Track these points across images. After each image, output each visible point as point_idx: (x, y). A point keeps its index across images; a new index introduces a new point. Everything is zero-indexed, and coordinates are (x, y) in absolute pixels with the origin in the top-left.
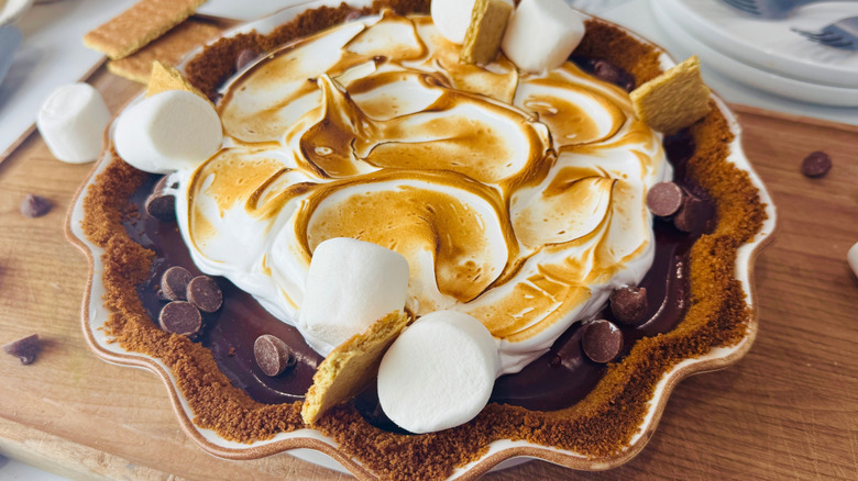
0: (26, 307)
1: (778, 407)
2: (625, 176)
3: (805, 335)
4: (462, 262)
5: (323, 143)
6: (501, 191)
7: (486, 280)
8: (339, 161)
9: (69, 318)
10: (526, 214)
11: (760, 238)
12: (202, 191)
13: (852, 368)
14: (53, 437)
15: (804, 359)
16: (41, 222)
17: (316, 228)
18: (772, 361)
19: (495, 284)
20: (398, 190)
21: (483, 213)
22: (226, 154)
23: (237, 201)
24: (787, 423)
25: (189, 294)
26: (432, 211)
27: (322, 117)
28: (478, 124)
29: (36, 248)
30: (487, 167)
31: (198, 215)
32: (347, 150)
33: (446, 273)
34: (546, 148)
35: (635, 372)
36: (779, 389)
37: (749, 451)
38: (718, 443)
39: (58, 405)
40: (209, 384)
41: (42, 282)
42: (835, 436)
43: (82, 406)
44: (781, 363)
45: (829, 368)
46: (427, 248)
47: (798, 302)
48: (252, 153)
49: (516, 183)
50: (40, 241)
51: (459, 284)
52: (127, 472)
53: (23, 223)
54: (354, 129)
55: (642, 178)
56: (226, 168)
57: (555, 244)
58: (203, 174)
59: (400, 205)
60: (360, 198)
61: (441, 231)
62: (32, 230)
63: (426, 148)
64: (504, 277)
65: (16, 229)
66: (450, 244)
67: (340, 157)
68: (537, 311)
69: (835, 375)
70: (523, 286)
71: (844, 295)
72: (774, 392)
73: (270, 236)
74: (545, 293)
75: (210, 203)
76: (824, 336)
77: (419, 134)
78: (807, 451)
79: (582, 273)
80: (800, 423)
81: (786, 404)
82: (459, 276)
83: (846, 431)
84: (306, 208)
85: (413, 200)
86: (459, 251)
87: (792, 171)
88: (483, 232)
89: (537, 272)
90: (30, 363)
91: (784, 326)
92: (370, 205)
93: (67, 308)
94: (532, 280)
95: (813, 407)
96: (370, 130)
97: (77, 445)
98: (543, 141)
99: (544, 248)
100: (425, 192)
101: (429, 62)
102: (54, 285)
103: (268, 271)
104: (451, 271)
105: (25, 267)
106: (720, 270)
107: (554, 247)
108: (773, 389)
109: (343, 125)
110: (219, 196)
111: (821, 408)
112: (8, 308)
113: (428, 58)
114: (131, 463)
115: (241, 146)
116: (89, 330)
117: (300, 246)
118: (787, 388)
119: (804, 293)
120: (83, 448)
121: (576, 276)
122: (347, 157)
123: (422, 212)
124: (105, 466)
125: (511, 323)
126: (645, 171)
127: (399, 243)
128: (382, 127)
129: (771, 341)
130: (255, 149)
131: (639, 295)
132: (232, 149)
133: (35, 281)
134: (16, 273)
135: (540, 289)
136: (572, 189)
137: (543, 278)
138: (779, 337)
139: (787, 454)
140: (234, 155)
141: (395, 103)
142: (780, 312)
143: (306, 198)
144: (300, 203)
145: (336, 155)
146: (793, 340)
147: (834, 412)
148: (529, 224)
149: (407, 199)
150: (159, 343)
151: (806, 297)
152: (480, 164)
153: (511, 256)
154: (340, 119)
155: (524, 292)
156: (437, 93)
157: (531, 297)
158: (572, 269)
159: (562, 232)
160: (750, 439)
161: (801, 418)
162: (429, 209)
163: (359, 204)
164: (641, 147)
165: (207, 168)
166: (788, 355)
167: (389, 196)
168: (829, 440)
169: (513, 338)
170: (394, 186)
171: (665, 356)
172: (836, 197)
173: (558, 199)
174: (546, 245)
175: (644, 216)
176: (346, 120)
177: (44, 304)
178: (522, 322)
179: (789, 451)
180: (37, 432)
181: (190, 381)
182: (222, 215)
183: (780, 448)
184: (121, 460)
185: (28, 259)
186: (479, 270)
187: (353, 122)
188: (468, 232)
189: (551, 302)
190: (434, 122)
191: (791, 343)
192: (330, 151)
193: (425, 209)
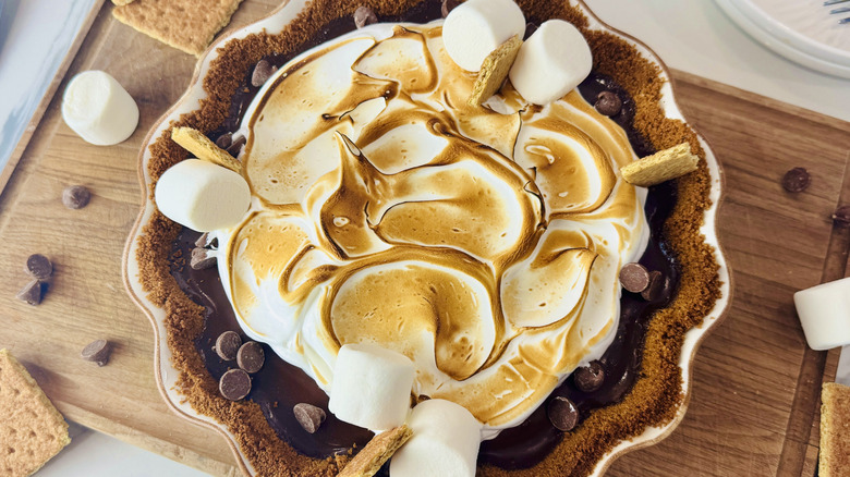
0: (89, 308)
1: (702, 430)
2: (605, 242)
3: (740, 364)
4: (457, 338)
5: (341, 213)
6: (495, 270)
7: (476, 361)
8: (355, 231)
9: (129, 320)
10: (514, 283)
11: (709, 322)
12: (239, 254)
13: (770, 397)
14: (137, 432)
15: (733, 387)
16: (84, 214)
17: (338, 308)
18: (706, 388)
19: (483, 367)
20: (406, 269)
21: (477, 293)
22: (256, 218)
23: (270, 273)
24: (706, 445)
25: (239, 363)
26: (434, 292)
27: (338, 185)
28: (479, 182)
29: (86, 245)
30: (485, 234)
31: (238, 280)
32: (361, 217)
33: (444, 354)
34: (538, 222)
35: (582, 458)
36: (706, 413)
37: (669, 466)
38: (647, 458)
39: (135, 403)
40: (264, 449)
41: (98, 282)
42: (739, 456)
43: (155, 406)
44: (713, 390)
45: (751, 396)
46: (429, 330)
47: (741, 330)
48: (279, 217)
49: (508, 261)
50: (88, 237)
51: (454, 365)
52: (198, 463)
53: (67, 215)
54: (367, 189)
55: (619, 251)
56: (257, 232)
57: (535, 328)
58: (238, 240)
59: (407, 284)
60: (374, 277)
61: (441, 310)
62: (78, 224)
63: (431, 209)
64: (490, 361)
65: (63, 222)
66: (448, 323)
67: (356, 227)
68: (513, 395)
69: (754, 403)
70: (505, 369)
71: (783, 325)
72: (701, 416)
73: (300, 316)
74: (522, 378)
75: (248, 268)
76: (755, 365)
77: (425, 191)
78: (714, 469)
79: (553, 359)
80: (715, 444)
81: (708, 428)
82: (454, 355)
83: (749, 453)
84: (329, 295)
85: (419, 280)
86: (455, 328)
87: (774, 181)
88: (476, 308)
89: (517, 354)
90: (105, 364)
91: (724, 354)
92: (382, 283)
93: (125, 310)
94: (513, 363)
95: (729, 431)
96: (381, 187)
97: (157, 440)
98: (536, 212)
99: (526, 331)
100: (429, 271)
101: (437, 95)
102: (109, 285)
103: (301, 350)
104: (448, 350)
105: (81, 265)
106: (667, 360)
107: (534, 329)
108: (700, 413)
109: (357, 187)
110: (254, 262)
111: (735, 432)
112: (74, 308)
113: (436, 89)
114: (201, 456)
115: (268, 209)
116: (164, 390)
117: (326, 333)
118: (713, 413)
119: (749, 321)
120: (162, 442)
121: (549, 361)
122: (361, 225)
123: (426, 293)
124: (181, 458)
125: (493, 404)
126: (623, 246)
127: (406, 321)
128: (392, 182)
129: (709, 368)
130: (281, 213)
131: (597, 378)
132: (262, 212)
133: (93, 281)
134: (73, 271)
135: (518, 373)
136: (557, 261)
137: (522, 362)
138: (718, 364)
139: (698, 470)
140: (263, 219)
141: (404, 146)
142: (724, 340)
143: (329, 284)
144: (325, 289)
145: (352, 226)
146: (729, 368)
147: (744, 436)
148: (516, 292)
149: (413, 279)
150: (222, 411)
151: (750, 325)
152: (479, 230)
153: (498, 339)
154: (354, 180)
155: (505, 374)
156: (443, 143)
157: (510, 380)
158: (547, 355)
159: (543, 305)
160: (673, 456)
161: (717, 440)
162: (432, 289)
163: (373, 283)
164: (622, 221)
165: (241, 233)
166: (721, 382)
167: (398, 275)
168: (733, 460)
169: (494, 422)
170: (402, 266)
171: (607, 441)
172: (807, 214)
173: (543, 270)
174: (528, 328)
175: (615, 290)
176: (360, 180)
177: (104, 305)
178: (501, 404)
179: (700, 467)
180: (123, 427)
181: (250, 447)
182: (258, 282)
183: (695, 465)
184: (192, 453)
185: (81, 256)
186: (471, 348)
187: (366, 182)
188: (464, 309)
189: (526, 388)
190: (440, 175)
191: (725, 371)
192: (347, 221)
193: (429, 290)
